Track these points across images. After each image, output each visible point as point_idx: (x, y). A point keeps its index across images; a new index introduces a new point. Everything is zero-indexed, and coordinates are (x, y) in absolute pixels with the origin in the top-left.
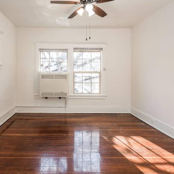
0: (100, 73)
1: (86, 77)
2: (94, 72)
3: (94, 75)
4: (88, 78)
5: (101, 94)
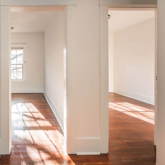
0: (22, 65)
1: (14, 67)
2: (18, 64)
3: (18, 66)
4: (15, 68)
5: (23, 80)
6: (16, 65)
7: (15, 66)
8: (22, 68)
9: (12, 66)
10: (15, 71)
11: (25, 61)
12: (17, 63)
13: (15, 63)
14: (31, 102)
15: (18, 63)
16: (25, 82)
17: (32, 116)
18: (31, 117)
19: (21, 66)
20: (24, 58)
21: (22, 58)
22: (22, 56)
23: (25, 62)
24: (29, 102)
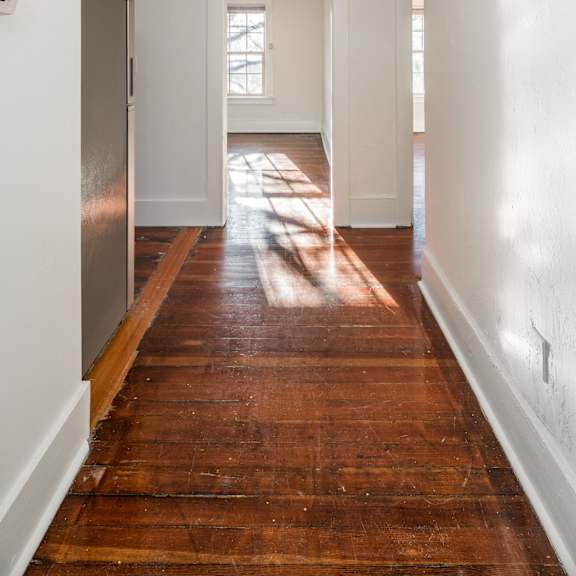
0: (263, 54)
1: (239, 61)
2: (251, 53)
3: (251, 58)
4: (243, 63)
5: (266, 96)
6: (246, 53)
7: (243, 57)
8: (263, 62)
9: (233, 57)
10: (243, 70)
11: (271, 45)
12: (249, 50)
13: (244, 50)
14: (282, 152)
15: (251, 48)
16: (270, 102)
17: (279, 176)
18: (277, 178)
19: (259, 58)
20: (267, 34)
21: (262, 36)
22: (262, 29)
23: (271, 47)
24: (276, 151)
